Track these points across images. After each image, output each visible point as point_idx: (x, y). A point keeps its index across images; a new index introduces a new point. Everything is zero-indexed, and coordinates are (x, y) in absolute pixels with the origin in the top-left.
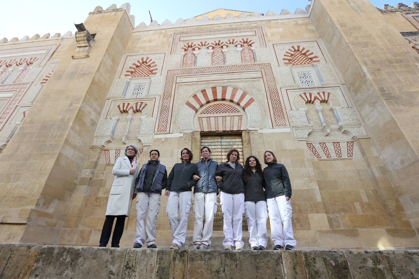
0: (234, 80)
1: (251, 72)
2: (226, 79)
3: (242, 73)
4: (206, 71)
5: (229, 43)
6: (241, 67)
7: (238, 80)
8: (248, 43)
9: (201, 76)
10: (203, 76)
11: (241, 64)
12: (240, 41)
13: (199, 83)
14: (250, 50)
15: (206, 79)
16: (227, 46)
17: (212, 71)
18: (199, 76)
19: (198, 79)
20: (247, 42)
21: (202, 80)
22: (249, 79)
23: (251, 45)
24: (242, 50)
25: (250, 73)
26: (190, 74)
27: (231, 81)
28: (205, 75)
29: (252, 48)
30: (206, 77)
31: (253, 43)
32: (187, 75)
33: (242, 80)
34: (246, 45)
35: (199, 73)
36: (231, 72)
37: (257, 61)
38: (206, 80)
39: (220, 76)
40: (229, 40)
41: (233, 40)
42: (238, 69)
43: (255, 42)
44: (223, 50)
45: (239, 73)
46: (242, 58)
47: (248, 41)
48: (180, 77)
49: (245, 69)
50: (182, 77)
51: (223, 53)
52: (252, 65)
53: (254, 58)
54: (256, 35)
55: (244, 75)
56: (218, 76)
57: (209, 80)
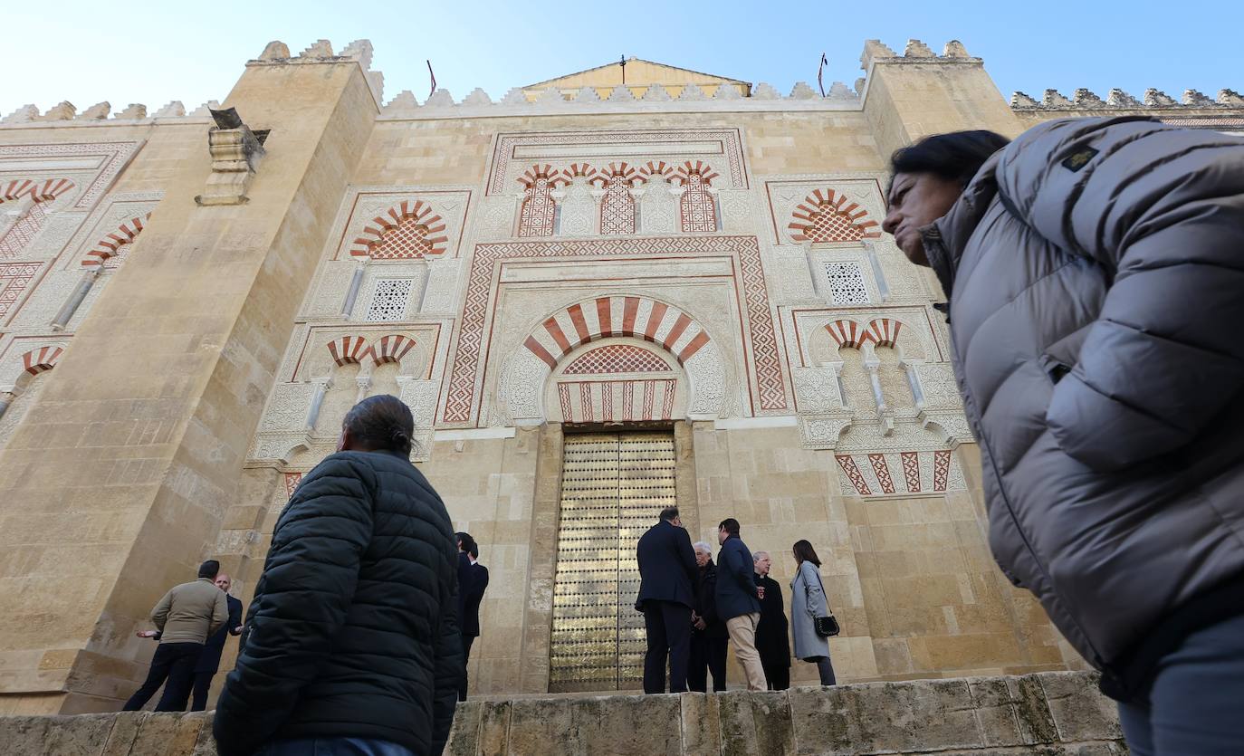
0: (659, 281)
1: (705, 260)
2: (637, 275)
3: (681, 260)
4: (583, 252)
5: (649, 172)
6: (679, 244)
7: (669, 280)
8: (701, 173)
9: (569, 264)
10: (574, 264)
11: (681, 234)
12: (680, 169)
13: (564, 284)
14: (707, 193)
15: (582, 274)
16: (645, 181)
17: (601, 252)
18: (564, 265)
19: (562, 274)
20: (697, 172)
21: (571, 278)
22: (699, 280)
23: (707, 181)
24: (685, 194)
25: (702, 260)
26: (539, 259)
27: (649, 281)
28: (579, 264)
29: (712, 190)
30: (582, 270)
31: (715, 175)
32: (530, 259)
33: (679, 280)
34: (695, 178)
35: (563, 255)
36: (650, 256)
37: (722, 228)
38: (582, 277)
39: (621, 267)
40: (650, 164)
41: (662, 164)
42: (670, 249)
43: (718, 172)
44: (633, 192)
45: (673, 260)
46: (683, 217)
47: (701, 170)
48: (511, 266)
49: (688, 249)
50: (515, 266)
51: (633, 200)
52: (707, 237)
53: (714, 217)
54: (723, 152)
55: (685, 267)
56: (616, 267)
57: (592, 277)
